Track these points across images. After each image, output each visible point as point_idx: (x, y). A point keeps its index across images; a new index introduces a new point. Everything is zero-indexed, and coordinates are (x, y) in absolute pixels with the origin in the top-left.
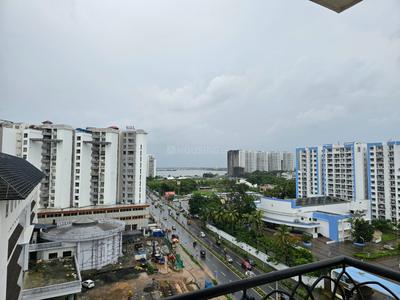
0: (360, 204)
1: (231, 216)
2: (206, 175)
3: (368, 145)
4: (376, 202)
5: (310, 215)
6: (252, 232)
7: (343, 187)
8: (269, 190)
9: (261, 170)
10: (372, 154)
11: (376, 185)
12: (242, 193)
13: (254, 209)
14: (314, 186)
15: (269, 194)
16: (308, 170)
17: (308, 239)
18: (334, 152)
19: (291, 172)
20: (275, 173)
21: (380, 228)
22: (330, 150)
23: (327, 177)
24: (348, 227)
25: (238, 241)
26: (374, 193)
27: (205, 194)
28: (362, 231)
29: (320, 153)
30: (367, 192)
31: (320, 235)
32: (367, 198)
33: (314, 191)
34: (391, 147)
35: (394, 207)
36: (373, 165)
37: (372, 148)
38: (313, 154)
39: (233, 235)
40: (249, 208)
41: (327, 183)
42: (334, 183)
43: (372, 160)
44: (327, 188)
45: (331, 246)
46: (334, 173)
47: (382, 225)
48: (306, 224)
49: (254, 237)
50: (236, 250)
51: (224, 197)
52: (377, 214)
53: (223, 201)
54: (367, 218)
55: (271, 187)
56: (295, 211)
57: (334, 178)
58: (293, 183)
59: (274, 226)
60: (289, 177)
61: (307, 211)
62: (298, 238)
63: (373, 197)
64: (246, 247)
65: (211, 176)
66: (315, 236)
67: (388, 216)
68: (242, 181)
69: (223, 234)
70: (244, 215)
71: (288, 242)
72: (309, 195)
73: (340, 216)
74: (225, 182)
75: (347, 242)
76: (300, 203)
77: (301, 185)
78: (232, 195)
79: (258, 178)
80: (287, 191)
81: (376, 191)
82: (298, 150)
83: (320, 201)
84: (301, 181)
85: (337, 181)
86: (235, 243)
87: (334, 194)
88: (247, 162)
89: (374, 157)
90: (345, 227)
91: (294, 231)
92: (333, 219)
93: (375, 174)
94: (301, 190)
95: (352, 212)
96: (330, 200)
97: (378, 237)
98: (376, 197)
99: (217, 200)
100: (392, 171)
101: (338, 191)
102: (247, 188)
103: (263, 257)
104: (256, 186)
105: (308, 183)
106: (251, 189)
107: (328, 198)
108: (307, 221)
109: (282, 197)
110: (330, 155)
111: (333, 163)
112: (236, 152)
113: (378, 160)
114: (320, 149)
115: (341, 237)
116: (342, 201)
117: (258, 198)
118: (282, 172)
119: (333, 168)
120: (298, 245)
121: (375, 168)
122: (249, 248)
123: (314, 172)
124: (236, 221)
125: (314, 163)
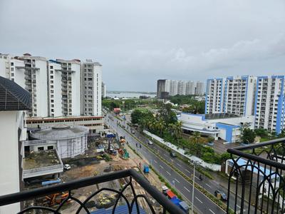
0: (249, 119)
1: (161, 125)
2: (142, 97)
3: (258, 77)
4: (259, 118)
5: (214, 125)
6: (174, 136)
7: (238, 107)
8: (185, 108)
9: (180, 94)
10: (260, 84)
11: (260, 106)
12: (169, 110)
13: (176, 121)
14: (218, 106)
15: (186, 111)
16: (215, 95)
17: (212, 140)
18: (234, 82)
19: (201, 96)
20: (190, 96)
21: (259, 135)
22: (231, 81)
23: (227, 100)
24: (238, 133)
25: (165, 141)
26: (258, 111)
27: (142, 109)
28: (248, 135)
29: (224, 83)
30: (253, 110)
31: (219, 138)
32: (253, 114)
33: (217, 109)
34: (274, 80)
35: (270, 121)
36: (259, 92)
37: (260, 80)
38: (219, 83)
39: (162, 137)
40: (173, 120)
41: (227, 104)
42: (232, 104)
43: (260, 88)
44: (226, 107)
45: (226, 145)
46: (232, 97)
47: (261, 133)
48: (211, 131)
49: (176, 139)
50: (164, 147)
51: (155, 112)
52: (258, 125)
53: (155, 115)
54: (252, 128)
55: (188, 106)
56: (204, 122)
57: (232, 100)
58: (203, 103)
59: (190, 132)
60: (200, 99)
61: (212, 123)
62: (206, 139)
63: (257, 113)
64: (170, 145)
65: (145, 98)
66: (216, 139)
67: (266, 127)
68: (168, 102)
69: (154, 137)
70: (170, 124)
71: (199, 144)
72: (214, 112)
73: (235, 127)
74: (156, 102)
75: (237, 143)
76: (207, 117)
77: (209, 105)
78: (161, 112)
79: (179, 99)
80: (199, 109)
81: (259, 110)
82: (208, 80)
83: (221, 116)
84: (209, 102)
86: (163, 142)
87: (231, 111)
88: (171, 87)
89: (262, 86)
90: (237, 133)
92: (229, 128)
93: (260, 98)
94: (208, 108)
95: (242, 123)
96: (227, 115)
97: (258, 141)
98: (259, 114)
99: (151, 114)
100: (272, 96)
101: (233, 109)
102: (171, 106)
103: (182, 152)
104: (176, 105)
105: (214, 104)
106: (174, 108)
107: (227, 114)
108: (211, 129)
109: (195, 113)
110: (231, 85)
111: (233, 90)
112: (164, 81)
113: (264, 88)
114: (225, 80)
115: (234, 140)
116: (236, 116)
117: (180, 114)
118: (195, 95)
119: (232, 93)
120: (205, 144)
121: (261, 94)
122: (173, 145)
123: (218, 96)
124: (164, 129)
125: (219, 90)
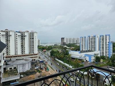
0: (98, 52)
1: (62, 56)
2: (55, 45)
3: (100, 36)
4: (101, 51)
5: (84, 55)
6: (68, 60)
7: (93, 47)
8: (73, 49)
9: (70, 43)
10: (101, 38)
11: (102, 47)
12: (65, 50)
13: (69, 54)
14: (85, 47)
15: (73, 50)
17: (83, 62)
18: (91, 38)
19: (79, 43)
20: (74, 44)
21: (102, 58)
22: (90, 37)
23: (88, 45)
24: (94, 58)
25: (64, 63)
26: (101, 49)
27: (55, 50)
28: (98, 59)
29: (87, 38)
30: (99, 48)
31: (86, 61)
32: (99, 50)
33: (85, 49)
34: (106, 36)
35: (106, 53)
36: (101, 41)
37: (101, 37)
38: (85, 38)
39: (63, 61)
40: (67, 53)
41: (89, 46)
42: (90, 46)
43: (101, 40)
44: (88, 48)
45: (89, 63)
46: (90, 44)
47: (103, 57)
48: (83, 58)
49: (68, 62)
50: (63, 65)
51: (60, 51)
52: (102, 55)
53: (60, 52)
54: (99, 56)
55: (73, 48)
56: (80, 54)
57: (90, 45)
58: (79, 47)
59: (74, 59)
60: (78, 45)
61: (83, 54)
62: (81, 61)
63: (101, 50)
64: (66, 64)
65: (56, 45)
66: (85, 61)
67: (105, 55)
68: (65, 46)
69: (60, 61)
70: (66, 56)
71: (78, 63)
72: (84, 50)
73: (92, 55)
74: (60, 47)
75: (94, 62)
76: (81, 52)
78: (62, 50)
79: (70, 45)
80: (78, 49)
81: (102, 48)
82: (81, 37)
83: (86, 51)
84: (81, 46)
85: (91, 46)
86: (63, 63)
87: (90, 49)
88: (66, 41)
89: (101, 39)
90: (93, 58)
91: (79, 60)
92: (90, 56)
93: (102, 44)
94: (81, 48)
95: (95, 54)
96: (89, 51)
97: (102, 61)
98: (102, 50)
99: (58, 52)
100: (106, 43)
101: (91, 49)
102: (67, 48)
103: (71, 67)
104: (69, 48)
105: (83, 46)
106: (68, 49)
107: (89, 50)
108: (83, 57)
109: (76, 51)
110: (89, 39)
111: (90, 41)
112: (64, 38)
113: (103, 40)
114: (87, 37)
115: (92, 61)
116: (93, 51)
117: (70, 51)
118: (76, 43)
119: (90, 42)
120: (80, 63)
121: (102, 42)
122: (67, 64)
123: (85, 43)
124: (63, 57)
125: (85, 41)
